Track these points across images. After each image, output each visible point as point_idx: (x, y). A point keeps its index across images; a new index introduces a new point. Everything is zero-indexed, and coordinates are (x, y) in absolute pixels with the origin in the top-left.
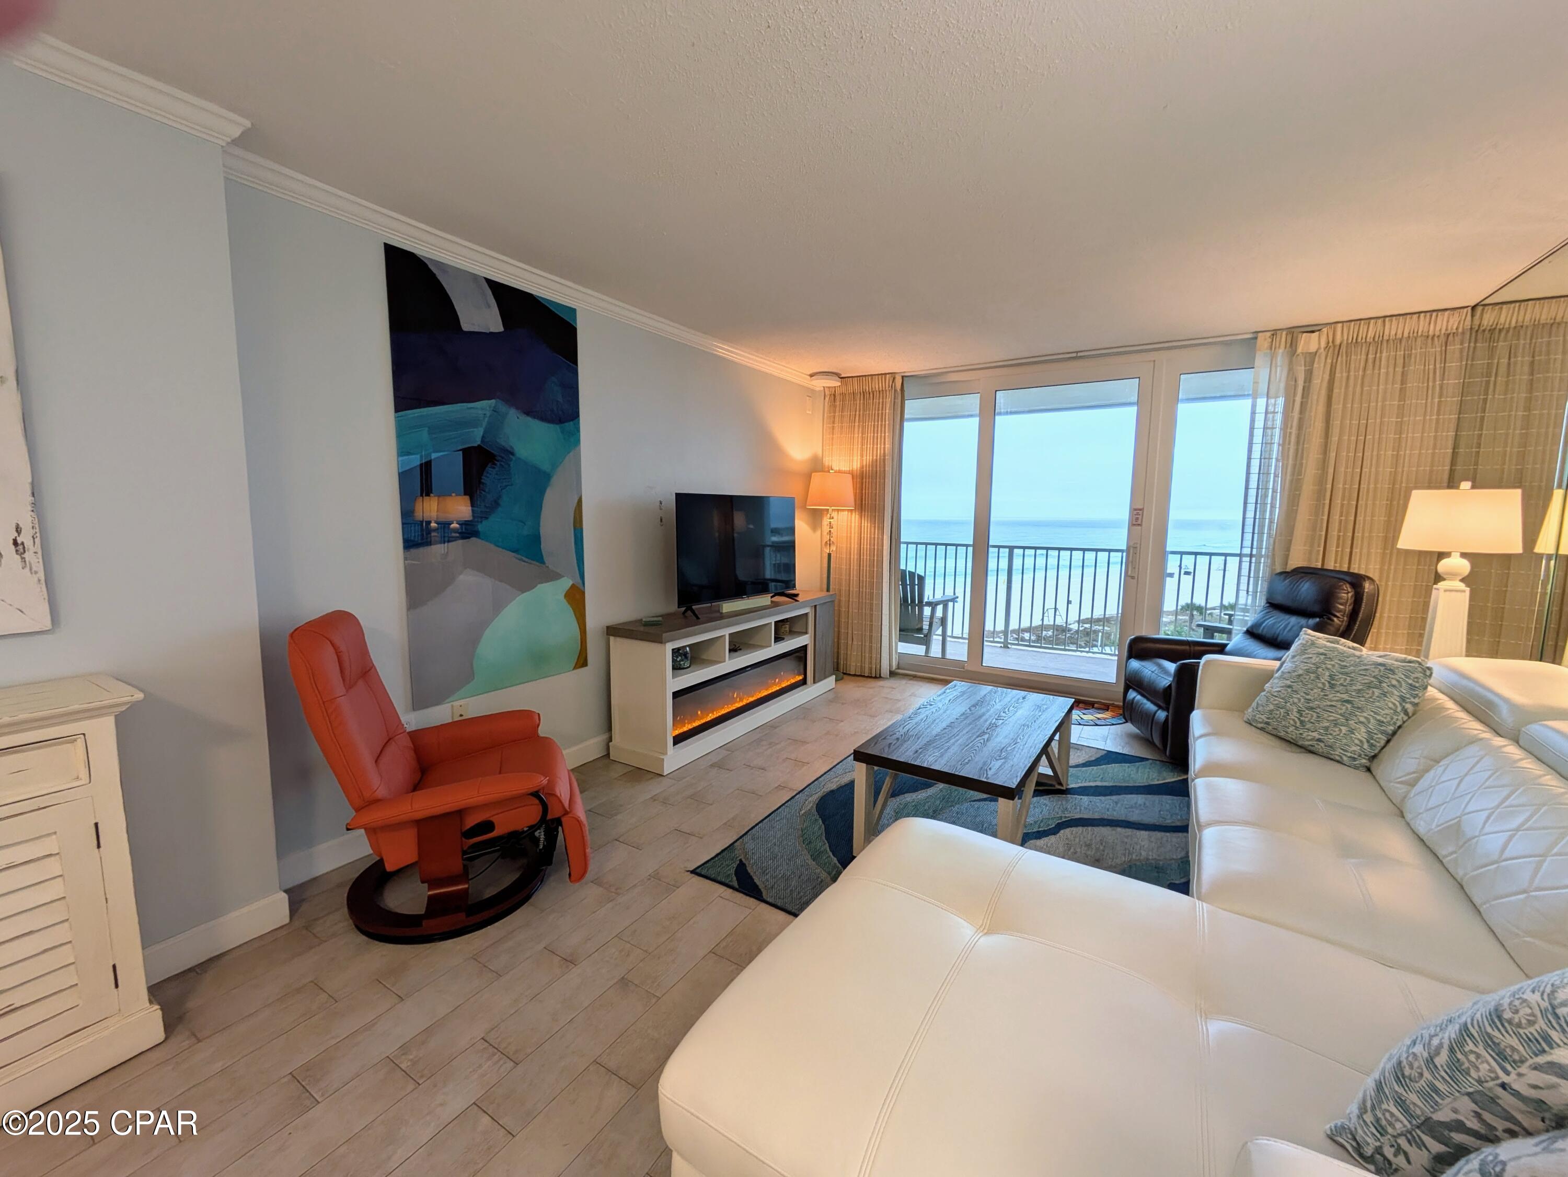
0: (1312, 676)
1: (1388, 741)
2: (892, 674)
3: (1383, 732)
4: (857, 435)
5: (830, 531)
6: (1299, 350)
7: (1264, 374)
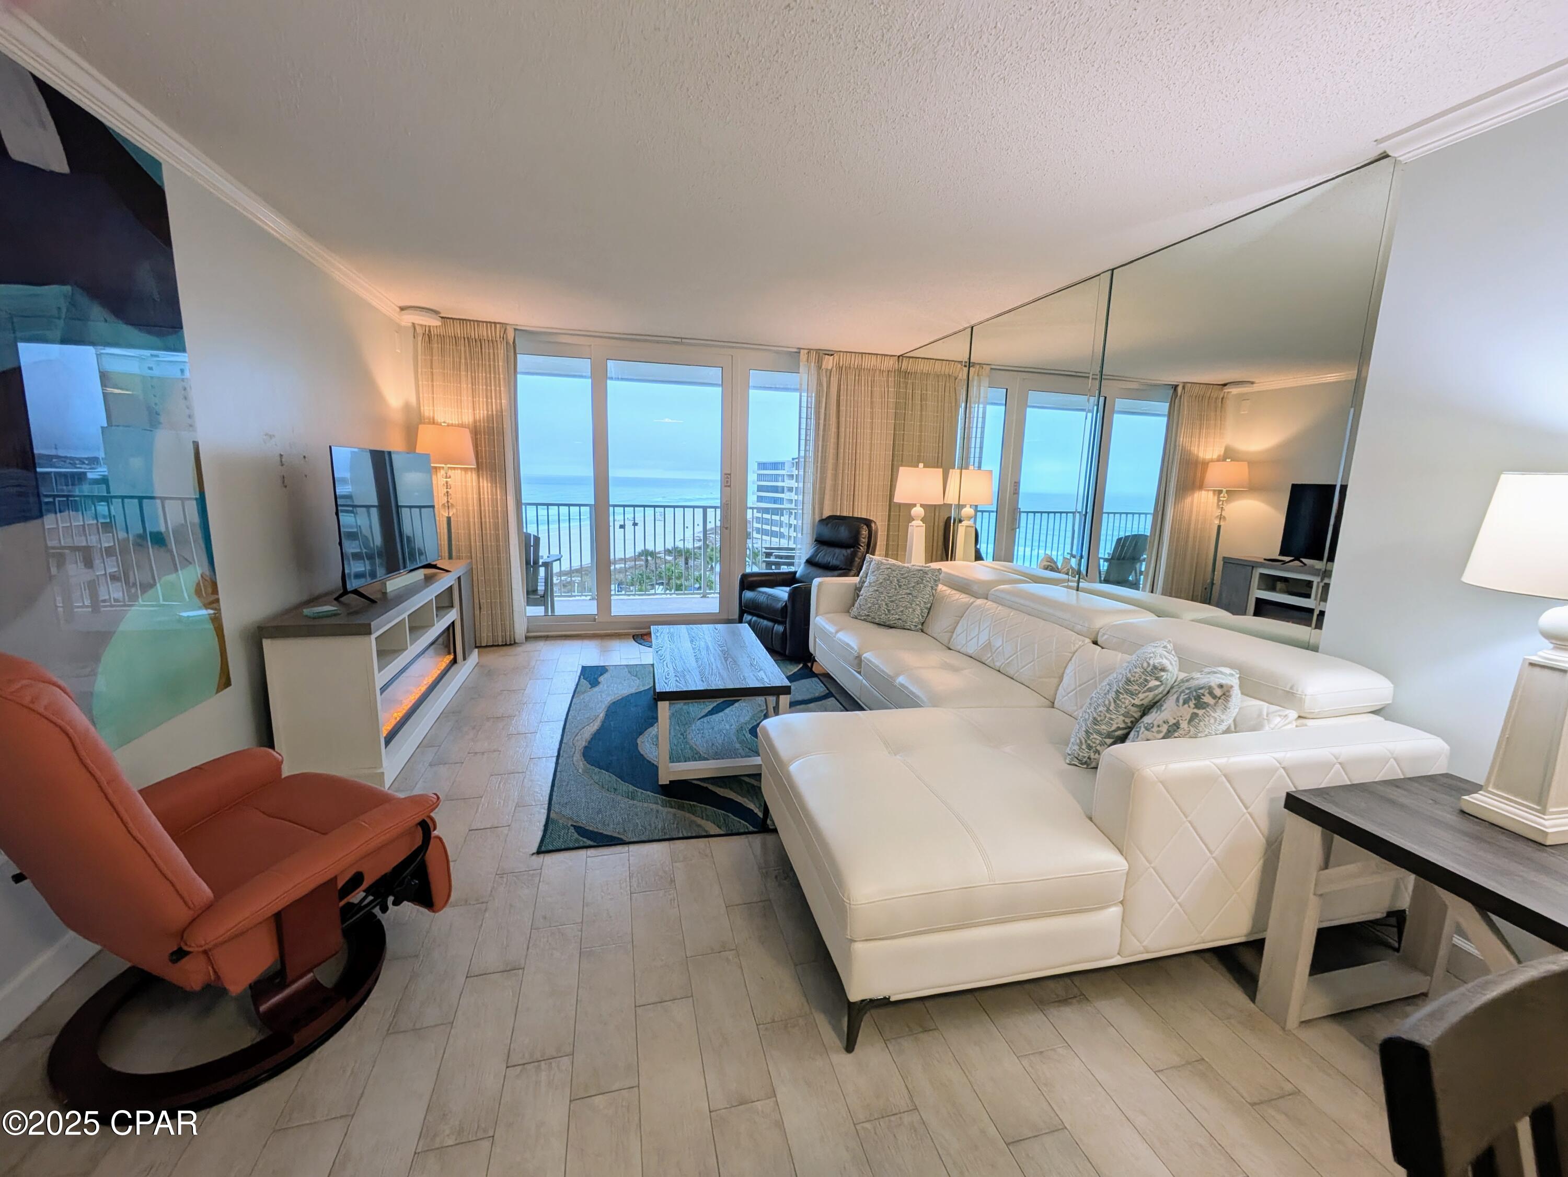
0: (888, 582)
1: (928, 613)
2: (527, 638)
3: (926, 608)
4: (465, 386)
5: (447, 492)
6: (823, 367)
7: (805, 377)
